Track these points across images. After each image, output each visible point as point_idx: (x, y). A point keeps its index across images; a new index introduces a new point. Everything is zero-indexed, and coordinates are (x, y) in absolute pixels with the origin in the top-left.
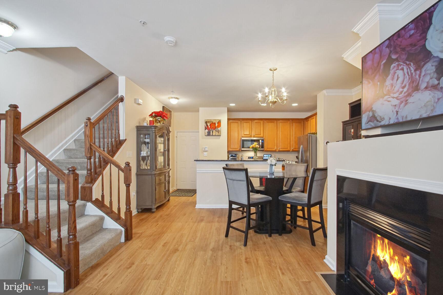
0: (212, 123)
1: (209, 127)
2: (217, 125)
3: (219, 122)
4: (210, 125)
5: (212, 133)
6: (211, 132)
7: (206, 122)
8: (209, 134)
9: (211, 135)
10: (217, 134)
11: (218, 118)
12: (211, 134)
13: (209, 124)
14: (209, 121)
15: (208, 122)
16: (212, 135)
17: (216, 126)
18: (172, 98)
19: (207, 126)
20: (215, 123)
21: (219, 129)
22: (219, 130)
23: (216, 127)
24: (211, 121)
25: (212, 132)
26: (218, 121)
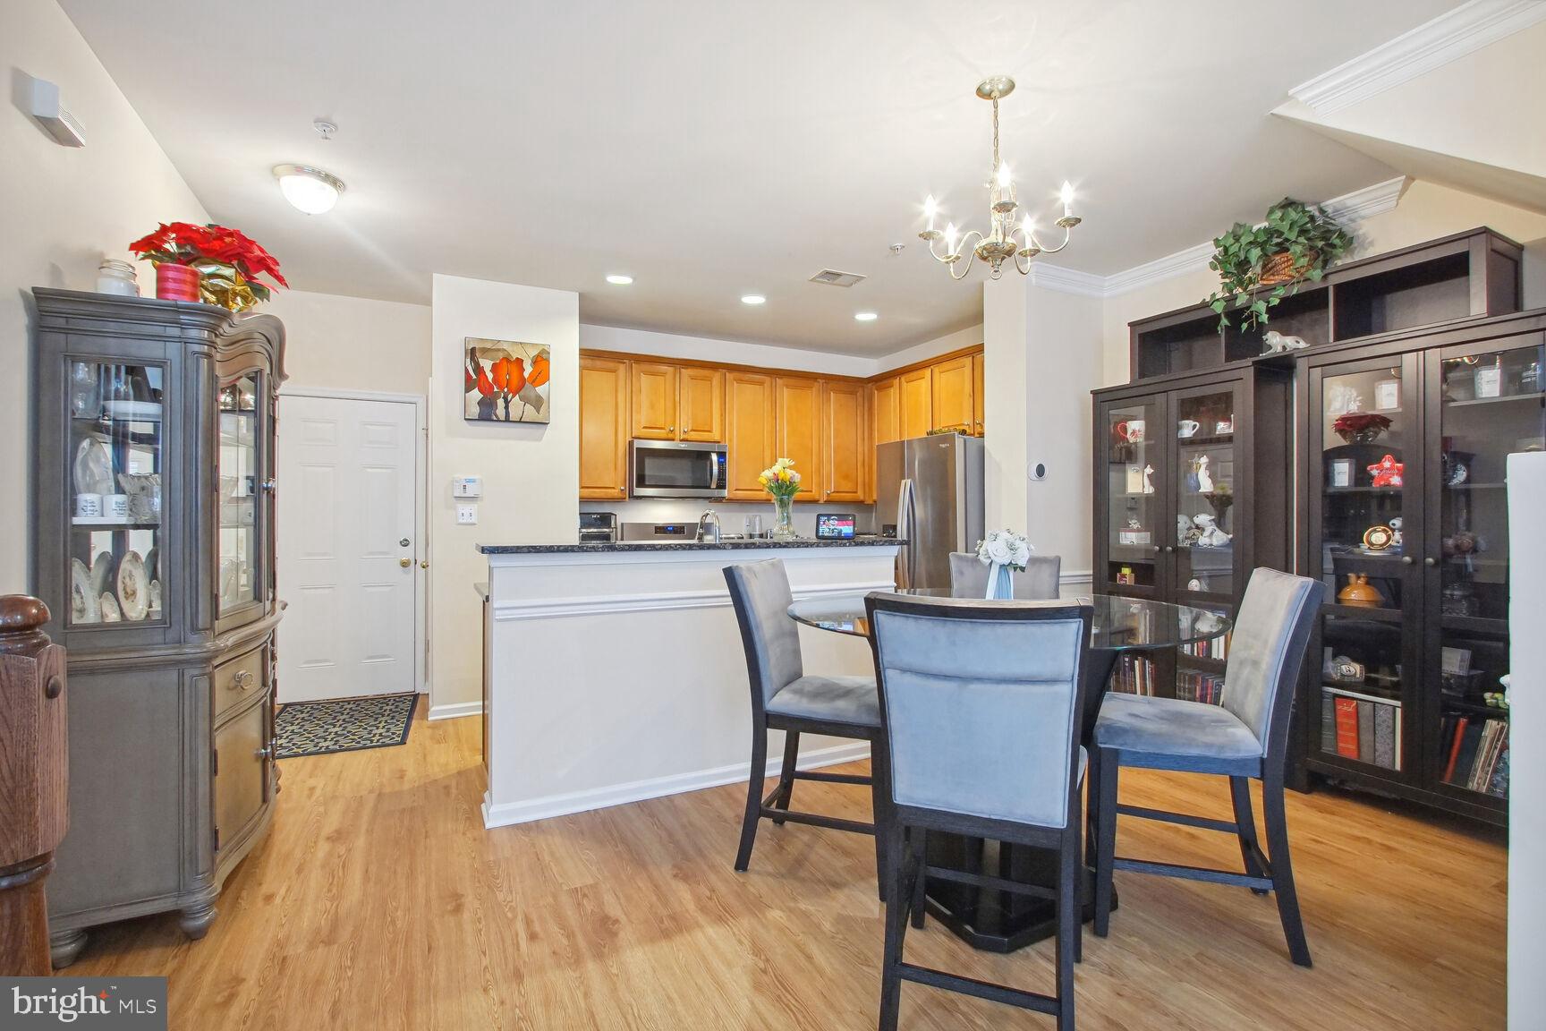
0: (507, 359)
1: (490, 376)
2: (528, 369)
3: (541, 360)
4: (495, 368)
5: (507, 407)
6: (501, 402)
7: (472, 353)
8: (486, 414)
9: (499, 421)
10: (530, 413)
11: (536, 337)
12: (501, 412)
13: (486, 365)
14: (488, 346)
15: (485, 351)
16: (502, 417)
17: (526, 374)
18: (299, 170)
19: (479, 370)
20: (520, 362)
21: (541, 390)
22: (540, 397)
23: (523, 381)
24: (499, 350)
25: (507, 402)
26: (534, 353)
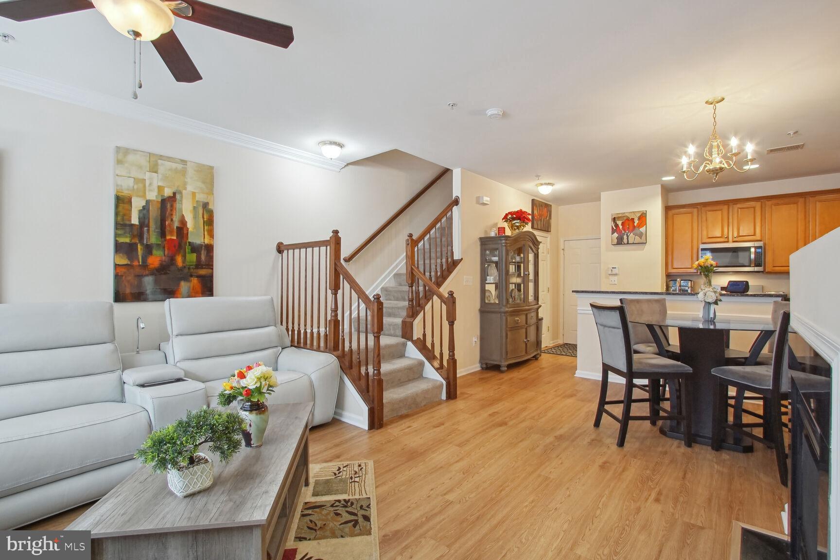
0: (628, 219)
1: (621, 227)
2: (636, 222)
3: (643, 217)
4: (623, 224)
5: (628, 239)
6: (625, 237)
7: (614, 220)
8: (620, 242)
9: (624, 244)
10: (638, 239)
11: (641, 208)
12: (625, 241)
13: (619, 223)
14: (620, 215)
15: (619, 218)
16: (626, 242)
17: (636, 224)
18: (542, 184)
19: (617, 226)
20: (633, 219)
21: (643, 229)
22: (642, 232)
23: (634, 227)
24: (624, 216)
25: (628, 236)
26: (639, 215)
